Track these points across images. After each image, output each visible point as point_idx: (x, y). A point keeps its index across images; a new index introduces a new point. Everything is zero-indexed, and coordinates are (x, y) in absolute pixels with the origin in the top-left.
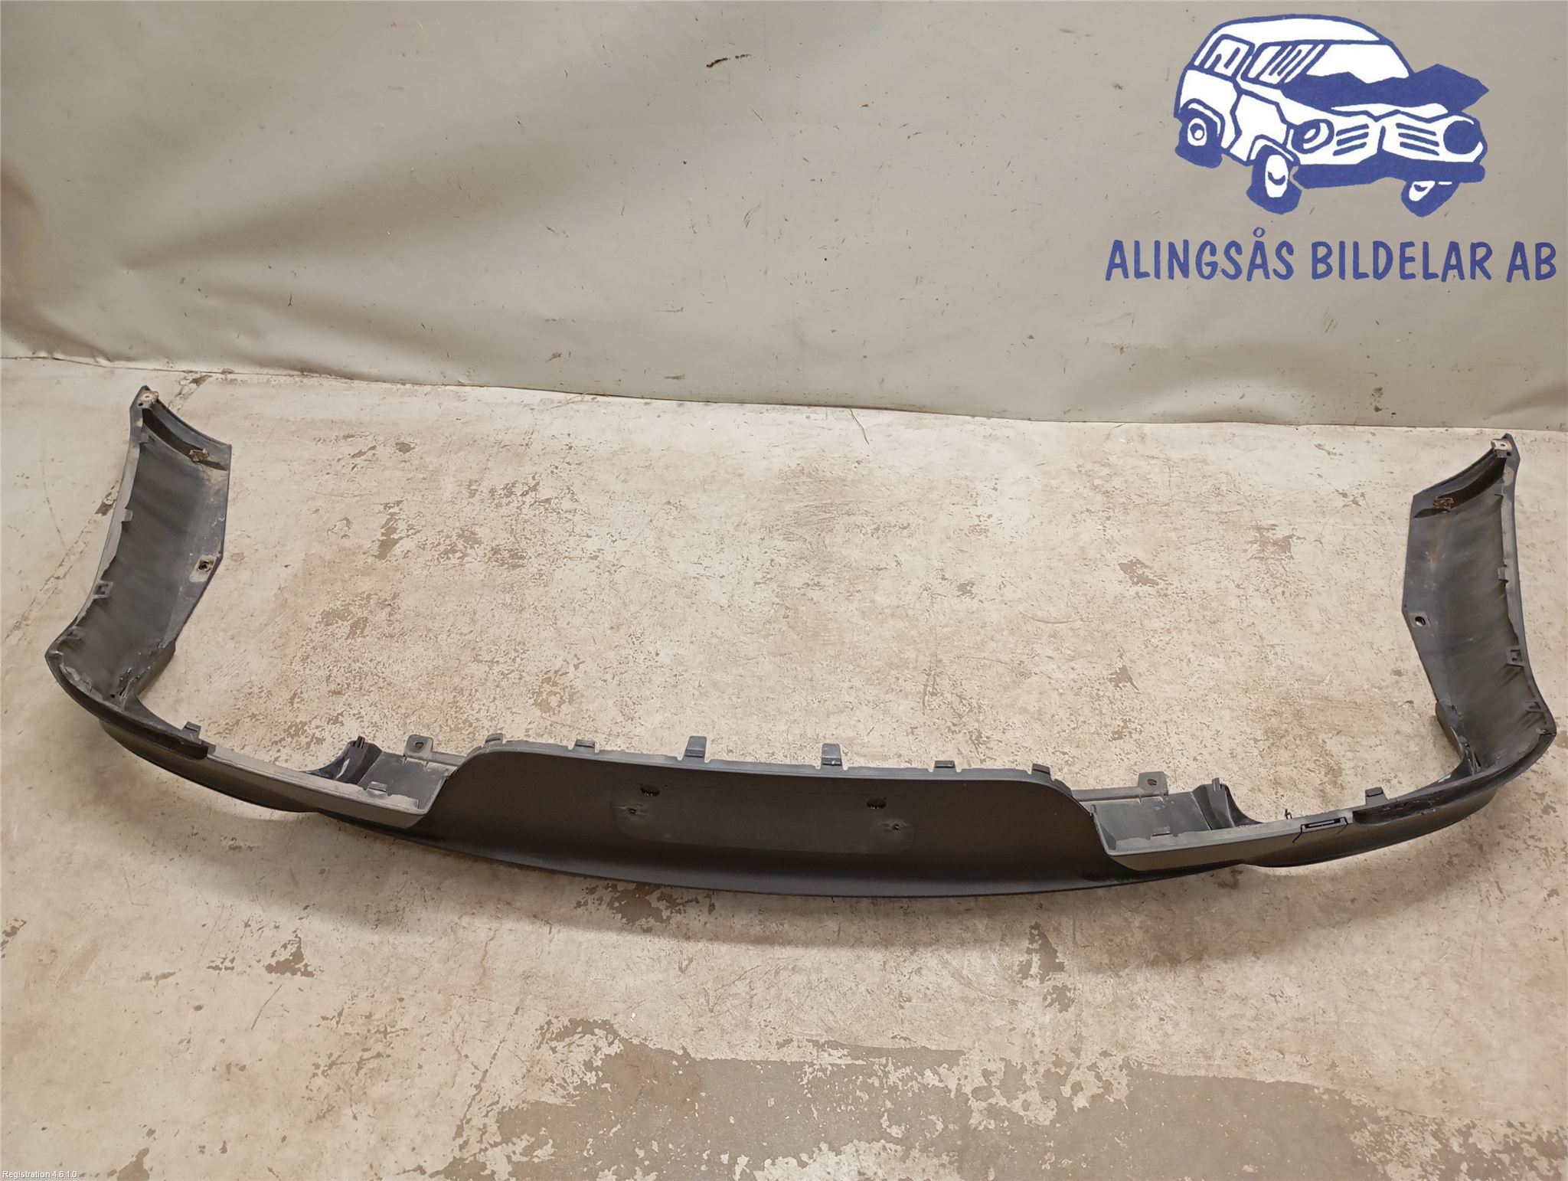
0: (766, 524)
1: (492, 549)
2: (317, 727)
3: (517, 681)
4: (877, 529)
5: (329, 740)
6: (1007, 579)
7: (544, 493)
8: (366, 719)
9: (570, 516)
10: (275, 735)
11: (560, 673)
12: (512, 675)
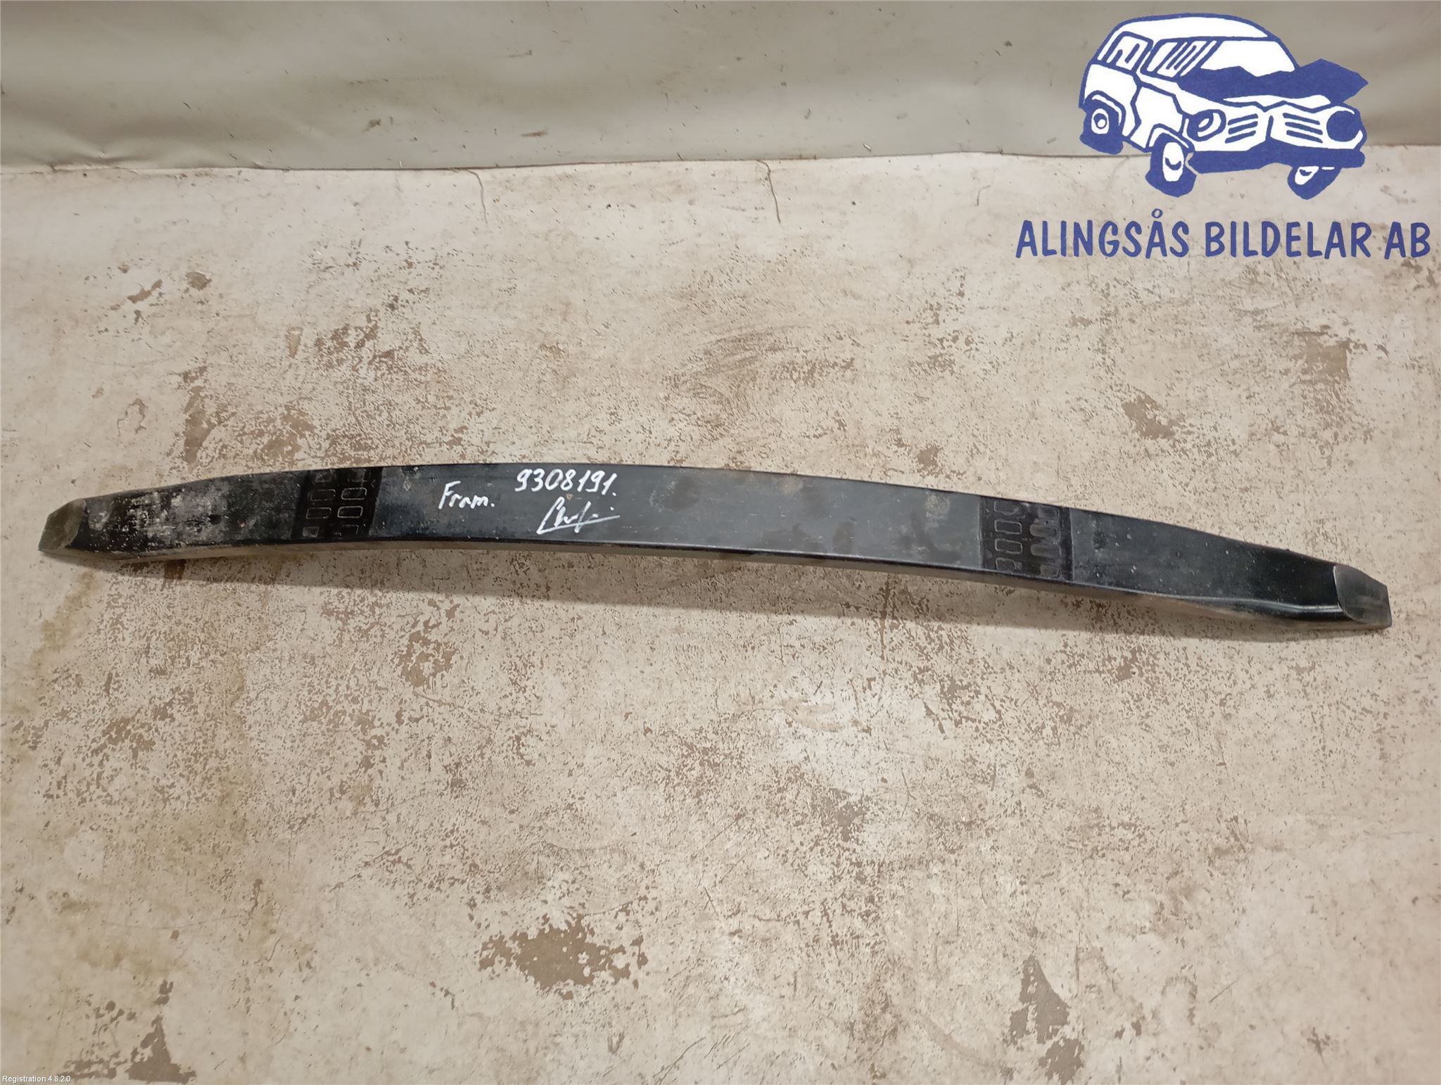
0: (670, 374)
1: (328, 436)
2: (143, 726)
3: (379, 640)
4: (811, 372)
5: (158, 745)
6: (981, 438)
7: (386, 341)
8: (201, 710)
9: (419, 377)
10: (94, 741)
11: (430, 625)
12: (372, 632)
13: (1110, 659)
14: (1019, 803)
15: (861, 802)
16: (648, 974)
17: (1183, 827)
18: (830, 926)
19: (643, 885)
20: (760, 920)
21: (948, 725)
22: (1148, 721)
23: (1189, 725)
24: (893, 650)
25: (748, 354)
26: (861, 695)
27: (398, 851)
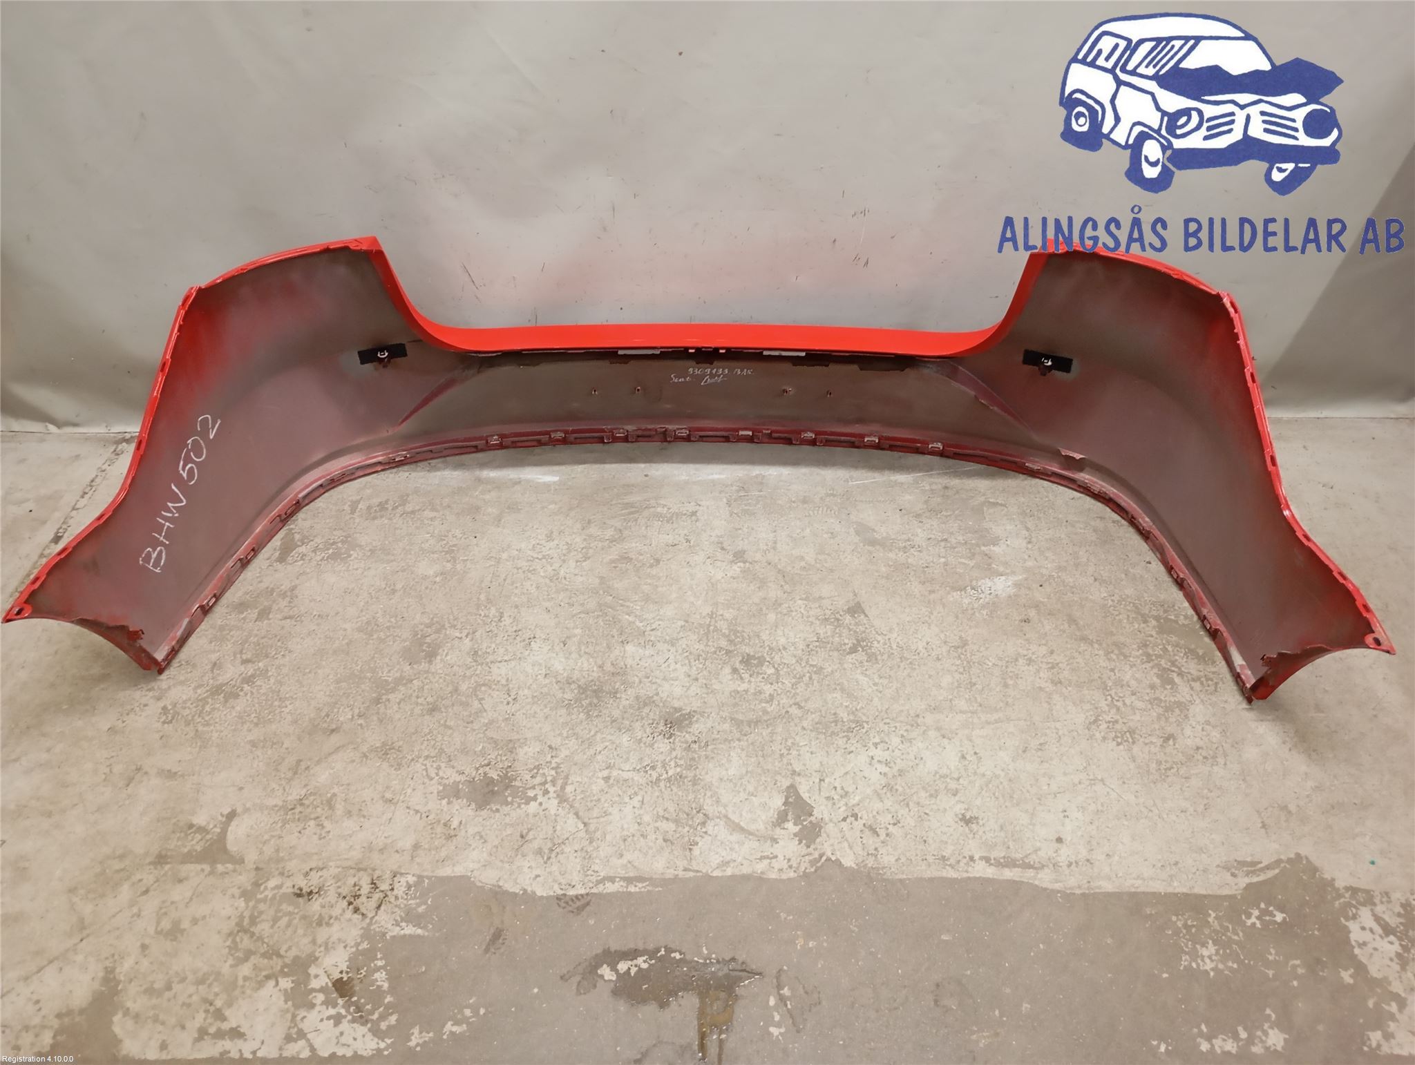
2: (233, 687)
10: (200, 695)
13: (845, 644)
14: (787, 712)
15: (690, 713)
16: (549, 799)
17: (888, 721)
18: (667, 773)
19: (550, 756)
20: (623, 771)
21: (746, 676)
22: (867, 672)
23: (892, 673)
24: (713, 642)
25: (633, 509)
26: (693, 663)
27: (393, 743)
